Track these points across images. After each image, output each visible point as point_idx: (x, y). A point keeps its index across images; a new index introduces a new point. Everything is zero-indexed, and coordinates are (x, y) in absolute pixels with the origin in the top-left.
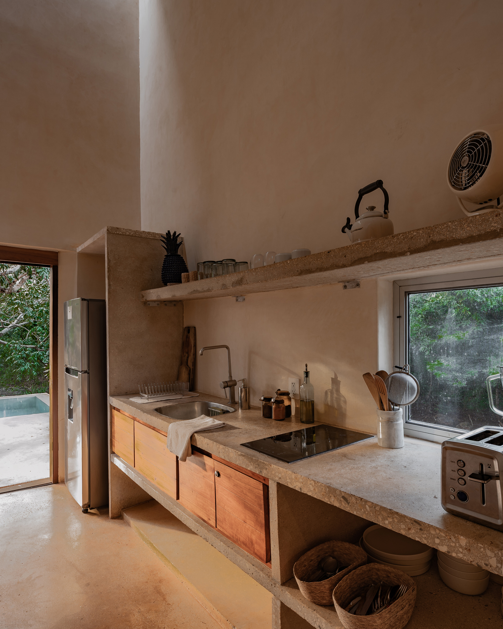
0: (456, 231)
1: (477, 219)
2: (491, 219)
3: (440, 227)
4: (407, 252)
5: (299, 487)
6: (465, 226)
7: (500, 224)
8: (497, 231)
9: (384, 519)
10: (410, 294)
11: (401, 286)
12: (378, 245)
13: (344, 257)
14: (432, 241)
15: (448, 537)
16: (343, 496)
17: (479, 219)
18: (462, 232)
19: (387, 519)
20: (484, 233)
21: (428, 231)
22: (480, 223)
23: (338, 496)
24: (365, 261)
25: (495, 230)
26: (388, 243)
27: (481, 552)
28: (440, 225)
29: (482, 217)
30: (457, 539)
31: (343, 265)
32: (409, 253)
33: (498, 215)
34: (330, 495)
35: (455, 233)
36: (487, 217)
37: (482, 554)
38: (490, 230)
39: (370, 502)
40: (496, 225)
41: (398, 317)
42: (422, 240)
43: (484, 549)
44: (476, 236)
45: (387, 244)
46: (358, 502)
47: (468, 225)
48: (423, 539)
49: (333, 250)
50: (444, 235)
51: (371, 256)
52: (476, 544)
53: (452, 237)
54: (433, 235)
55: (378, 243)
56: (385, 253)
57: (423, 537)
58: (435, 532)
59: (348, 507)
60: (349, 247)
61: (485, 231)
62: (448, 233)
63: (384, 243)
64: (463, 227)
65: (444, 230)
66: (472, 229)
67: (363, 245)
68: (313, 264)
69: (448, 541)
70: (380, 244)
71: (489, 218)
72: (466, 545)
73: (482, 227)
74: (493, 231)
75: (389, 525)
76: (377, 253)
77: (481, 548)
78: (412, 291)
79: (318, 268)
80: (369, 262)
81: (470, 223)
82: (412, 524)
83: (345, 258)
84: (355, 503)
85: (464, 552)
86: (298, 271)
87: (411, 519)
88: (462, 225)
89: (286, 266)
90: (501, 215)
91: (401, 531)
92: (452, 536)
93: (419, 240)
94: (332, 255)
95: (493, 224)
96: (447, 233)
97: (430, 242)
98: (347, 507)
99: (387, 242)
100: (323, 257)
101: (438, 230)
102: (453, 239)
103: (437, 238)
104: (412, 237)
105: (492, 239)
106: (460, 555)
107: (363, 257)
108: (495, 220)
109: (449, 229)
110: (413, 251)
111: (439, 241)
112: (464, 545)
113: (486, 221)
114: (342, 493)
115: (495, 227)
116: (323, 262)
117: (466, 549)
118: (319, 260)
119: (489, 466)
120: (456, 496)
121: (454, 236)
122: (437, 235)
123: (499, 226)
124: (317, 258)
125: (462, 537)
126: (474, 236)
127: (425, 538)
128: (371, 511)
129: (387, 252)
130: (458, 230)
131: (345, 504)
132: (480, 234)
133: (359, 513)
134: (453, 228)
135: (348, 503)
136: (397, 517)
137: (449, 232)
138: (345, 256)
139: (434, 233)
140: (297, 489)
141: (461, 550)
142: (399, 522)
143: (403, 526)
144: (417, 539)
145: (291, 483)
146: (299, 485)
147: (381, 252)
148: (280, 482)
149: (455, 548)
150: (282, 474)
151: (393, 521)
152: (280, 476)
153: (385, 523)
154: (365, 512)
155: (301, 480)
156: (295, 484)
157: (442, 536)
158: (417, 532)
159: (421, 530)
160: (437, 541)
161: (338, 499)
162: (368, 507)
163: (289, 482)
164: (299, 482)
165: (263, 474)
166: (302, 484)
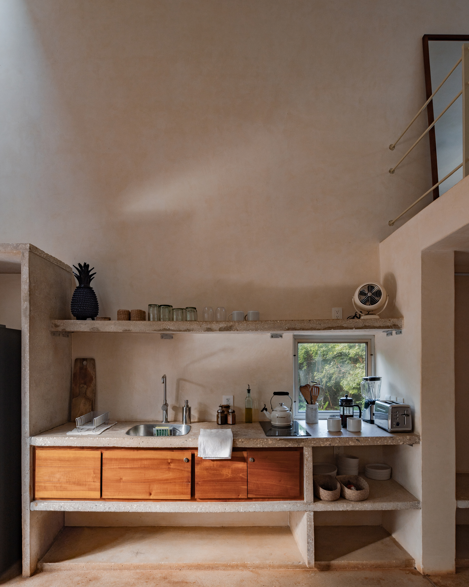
2: (386, 321)
4: (354, 328)
11: (296, 339)
15: (403, 438)
22: (382, 322)
25: (389, 326)
29: (382, 320)
30: (406, 437)
32: (354, 329)
34: (349, 441)
36: (384, 320)
43: (415, 437)
49: (312, 320)
51: (335, 327)
54: (366, 323)
76: (339, 326)
79: (301, 328)
84: (363, 440)
90: (391, 321)
93: (359, 324)
94: (312, 323)
98: (359, 443)
100: (305, 323)
103: (367, 324)
104: (356, 322)
108: (388, 322)
110: (356, 328)
112: (408, 438)
113: (384, 322)
116: (305, 325)
119: (407, 411)
120: (395, 425)
124: (301, 322)
128: (371, 441)
129: (344, 327)
133: (365, 444)
138: (320, 325)
140: (327, 446)
141: (407, 441)
142: (384, 440)
143: (386, 441)
144: (392, 444)
145: (323, 444)
146: (329, 443)
147: (341, 326)
148: (315, 446)
149: (405, 441)
150: (317, 441)
151: (382, 441)
152: (315, 442)
153: (377, 443)
154: (368, 442)
155: (331, 440)
156: (326, 443)
157: (401, 439)
158: (391, 441)
159: (393, 439)
160: (399, 441)
161: (354, 441)
162: (369, 439)
163: (322, 444)
164: (329, 441)
165: (301, 445)
166: (331, 442)
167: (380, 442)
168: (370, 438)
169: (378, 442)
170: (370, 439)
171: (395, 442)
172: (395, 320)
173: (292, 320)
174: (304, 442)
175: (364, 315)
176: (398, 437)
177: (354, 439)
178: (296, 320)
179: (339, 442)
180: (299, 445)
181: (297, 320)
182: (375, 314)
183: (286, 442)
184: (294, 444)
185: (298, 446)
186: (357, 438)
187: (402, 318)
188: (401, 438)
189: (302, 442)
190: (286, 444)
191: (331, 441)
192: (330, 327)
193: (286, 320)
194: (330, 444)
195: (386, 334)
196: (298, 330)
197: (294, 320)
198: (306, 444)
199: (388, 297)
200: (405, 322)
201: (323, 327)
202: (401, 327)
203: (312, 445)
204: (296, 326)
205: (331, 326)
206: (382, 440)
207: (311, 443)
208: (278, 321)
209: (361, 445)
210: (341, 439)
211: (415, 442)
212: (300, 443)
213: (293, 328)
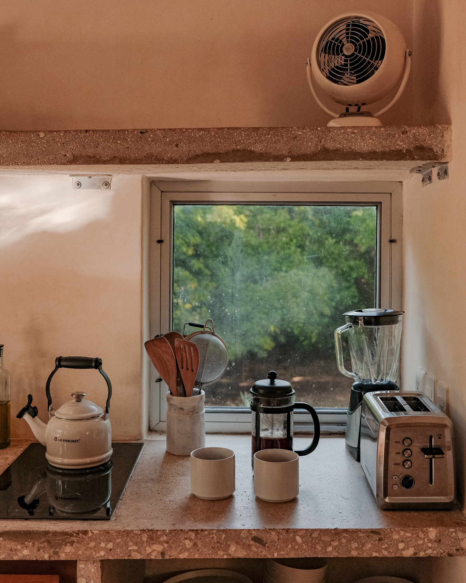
0: (356, 142)
1: (382, 132)
2: (397, 136)
3: (336, 132)
4: (286, 157)
5: (158, 552)
6: (367, 137)
7: (407, 144)
8: (403, 151)
9: (326, 545)
10: (176, 205)
11: (164, 192)
12: (240, 138)
13: (174, 146)
14: (324, 148)
15: (415, 536)
16: (255, 537)
17: (384, 132)
18: (362, 144)
19: (330, 545)
20: (389, 151)
21: (319, 133)
22: (385, 137)
23: (244, 541)
24: (215, 160)
25: (401, 150)
26: (257, 138)
27: (453, 538)
28: (336, 129)
29: (388, 131)
30: (426, 533)
31: (172, 158)
33: (405, 133)
34: (229, 543)
35: (353, 144)
36: (393, 132)
37: (453, 540)
38: (396, 148)
39: (302, 530)
40: (401, 144)
41: (159, 240)
42: (310, 144)
43: (456, 533)
44: (380, 152)
45: (255, 140)
46: (281, 537)
47: (370, 137)
48: (383, 551)
49: (151, 130)
50: (340, 143)
51: (227, 153)
52: (447, 531)
53: (351, 148)
54: (325, 141)
55: (240, 134)
56: (252, 152)
57: (383, 548)
58: (399, 535)
59: (264, 550)
60: (184, 130)
61: (389, 149)
62: (345, 142)
63: (251, 137)
64: (365, 138)
65: (341, 136)
66: (375, 143)
67: (213, 133)
68: (104, 149)
69: (416, 541)
70: (243, 138)
71: (395, 134)
72: (436, 536)
73: (386, 142)
74: (398, 150)
75: (334, 551)
76: (238, 150)
77: (452, 532)
78: (180, 201)
80: (222, 162)
81: (374, 135)
82: (368, 536)
83: (175, 148)
84: (276, 540)
85: (433, 546)
86: (65, 155)
87: (367, 531)
88: (364, 136)
89: (35, 142)
90: (408, 133)
91: (351, 553)
92: (420, 533)
93: (305, 143)
94: (149, 139)
95: (398, 142)
96: (343, 141)
97: (321, 149)
98: (262, 552)
99: (255, 137)
100: (129, 139)
101: (333, 134)
102: (352, 151)
103: (330, 145)
105: (397, 160)
106: (429, 552)
107: (211, 152)
108: (401, 137)
109: (346, 136)
110: (295, 158)
111: (333, 150)
112: (434, 537)
113: (391, 137)
114: (253, 532)
115: (401, 147)
116: (128, 148)
117: (435, 541)
118: (119, 142)
119: (439, 437)
120: (399, 485)
121: (353, 148)
122: (331, 141)
123: (405, 146)
124: (114, 139)
125: (431, 529)
126: (376, 152)
127: (386, 548)
128: (303, 542)
129: (253, 152)
130: (359, 140)
131: (258, 548)
132: (384, 151)
133: (283, 553)
134: (352, 137)
135: (264, 545)
136: (347, 535)
137: (347, 140)
138: (177, 146)
139: (328, 138)
140: (153, 557)
141: (430, 545)
142: (349, 541)
143: (354, 545)
144: (375, 554)
145: (137, 551)
146: (158, 548)
147: (244, 150)
148: (111, 558)
149: (423, 545)
150: (118, 541)
151: (340, 544)
152: (110, 545)
153: (326, 552)
154: (293, 548)
155: (165, 538)
156: (148, 550)
157: (407, 537)
158: (374, 545)
159: (380, 540)
160: (401, 546)
161: (244, 544)
162: (298, 539)
163: (134, 550)
164: (160, 543)
165: (63, 555)
166: (166, 545)
167: (334, 548)
168: (301, 533)
169: (330, 549)
170: (302, 537)
171: (386, 549)
172: (421, 130)
173: (86, 131)
174: (72, 543)
175: (337, 116)
176: (398, 533)
177: (247, 537)
178: (99, 131)
179: (195, 545)
180: (56, 553)
181: (103, 131)
182: (369, 114)
183: (13, 543)
184: (39, 550)
185: (52, 559)
186: (254, 534)
187: (446, 126)
188: (409, 535)
189: (66, 545)
190: (11, 550)
191: (167, 542)
192: (208, 154)
193: (66, 131)
194: (163, 554)
195: (420, 176)
196: (105, 162)
197: (93, 131)
198: (80, 552)
199: (409, 59)
200: (453, 137)
201: (186, 153)
202: (443, 156)
203: (102, 553)
204: (99, 150)
205: (214, 151)
206: (344, 541)
207: (97, 549)
208: (42, 135)
209: (269, 556)
210: (199, 536)
211: (457, 550)
212: (60, 546)
213: (90, 157)
